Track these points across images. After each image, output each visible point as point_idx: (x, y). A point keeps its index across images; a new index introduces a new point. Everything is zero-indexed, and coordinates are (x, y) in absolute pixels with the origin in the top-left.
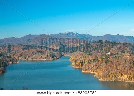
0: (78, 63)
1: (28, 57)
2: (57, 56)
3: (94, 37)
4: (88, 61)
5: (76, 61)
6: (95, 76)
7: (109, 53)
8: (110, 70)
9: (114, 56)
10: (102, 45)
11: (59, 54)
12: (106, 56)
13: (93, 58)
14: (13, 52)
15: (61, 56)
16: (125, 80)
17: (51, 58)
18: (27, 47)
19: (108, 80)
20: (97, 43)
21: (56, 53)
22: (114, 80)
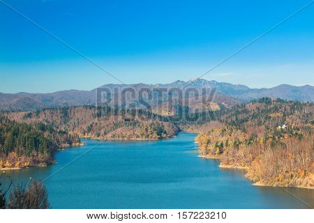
0: (211, 147)
1: (105, 133)
2: (167, 132)
3: (252, 90)
4: (235, 143)
5: (209, 142)
6: (246, 176)
7: (284, 126)
8: (280, 163)
9: (294, 132)
10: (269, 108)
11: (173, 127)
12: (277, 133)
13: (248, 137)
14: (72, 121)
15: (178, 132)
16: (311, 186)
17: (155, 135)
19: (274, 186)
20: (258, 104)
21: (165, 124)
22: (287, 186)
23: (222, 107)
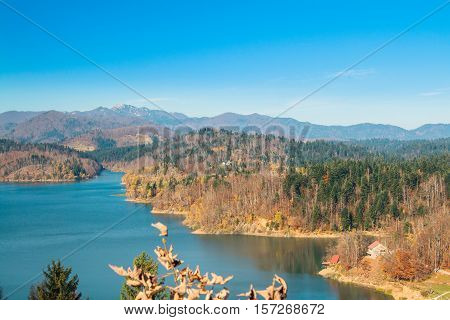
0: (142, 189)
1: (6, 174)
2: (86, 170)
3: (191, 119)
4: (171, 183)
5: (139, 182)
6: (184, 222)
7: (229, 163)
8: (224, 206)
9: (241, 169)
10: (211, 140)
11: (94, 165)
12: (221, 171)
13: (186, 176)
15: (100, 171)
16: (260, 232)
17: (71, 175)
18: (4, 146)
19: (218, 233)
20: (198, 137)
21: (84, 161)
22: (232, 233)
23: (155, 140)
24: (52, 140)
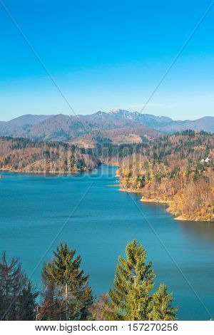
0: (133, 180)
1: (23, 166)
2: (87, 165)
3: (176, 122)
5: (130, 175)
6: (168, 210)
10: (192, 140)
13: (170, 170)
15: (99, 165)
17: (75, 167)
18: (22, 143)
19: (196, 220)
20: (181, 137)
21: (86, 157)
23: (144, 140)
24: (59, 139)
